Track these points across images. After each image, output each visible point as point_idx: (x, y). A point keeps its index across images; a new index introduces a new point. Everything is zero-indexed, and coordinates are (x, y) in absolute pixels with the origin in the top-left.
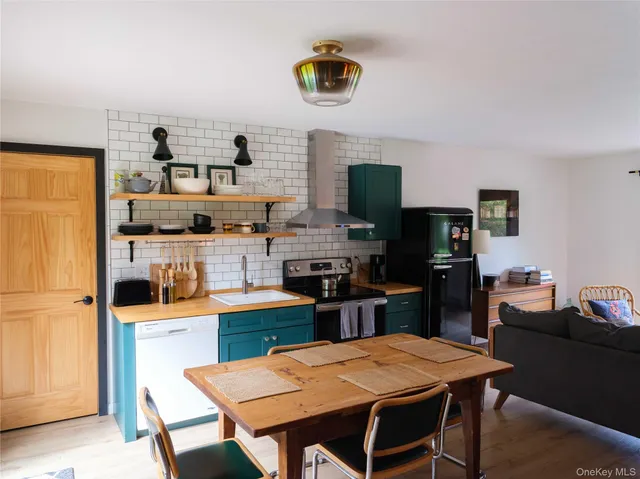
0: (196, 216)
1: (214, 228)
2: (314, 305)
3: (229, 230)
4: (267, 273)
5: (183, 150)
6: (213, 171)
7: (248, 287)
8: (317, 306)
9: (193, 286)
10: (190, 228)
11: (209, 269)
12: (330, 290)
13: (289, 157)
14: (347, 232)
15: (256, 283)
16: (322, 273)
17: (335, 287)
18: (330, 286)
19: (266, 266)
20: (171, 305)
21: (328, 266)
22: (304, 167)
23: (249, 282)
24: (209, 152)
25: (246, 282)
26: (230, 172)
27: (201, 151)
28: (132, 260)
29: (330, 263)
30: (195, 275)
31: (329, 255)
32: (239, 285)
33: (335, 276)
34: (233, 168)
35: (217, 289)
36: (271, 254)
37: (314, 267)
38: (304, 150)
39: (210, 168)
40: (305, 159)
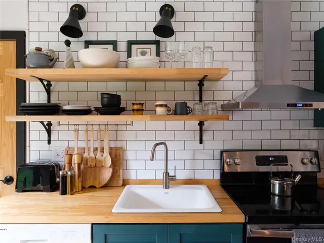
0: (102, 94)
1: (123, 109)
2: (244, 225)
3: (138, 110)
4: (200, 165)
5: (102, 27)
6: (134, 47)
7: (169, 181)
8: (249, 227)
9: (107, 174)
10: (97, 109)
11: (130, 155)
12: (282, 196)
13: (229, 26)
14: (312, 117)
15: (181, 175)
16: (272, 168)
17: (289, 193)
18: (282, 188)
19: (199, 156)
20: (68, 196)
21: (283, 160)
22: (249, 36)
23: (171, 173)
24: (130, 27)
25: (167, 173)
26: (153, 47)
27: (122, 27)
28: (49, 142)
29: (286, 157)
30: (109, 162)
31: (286, 145)
32: (160, 176)
33: (291, 175)
34: (157, 43)
35: (139, 178)
36: (205, 142)
37: (261, 161)
38: (250, 17)
39: (130, 43)
40: (251, 27)
